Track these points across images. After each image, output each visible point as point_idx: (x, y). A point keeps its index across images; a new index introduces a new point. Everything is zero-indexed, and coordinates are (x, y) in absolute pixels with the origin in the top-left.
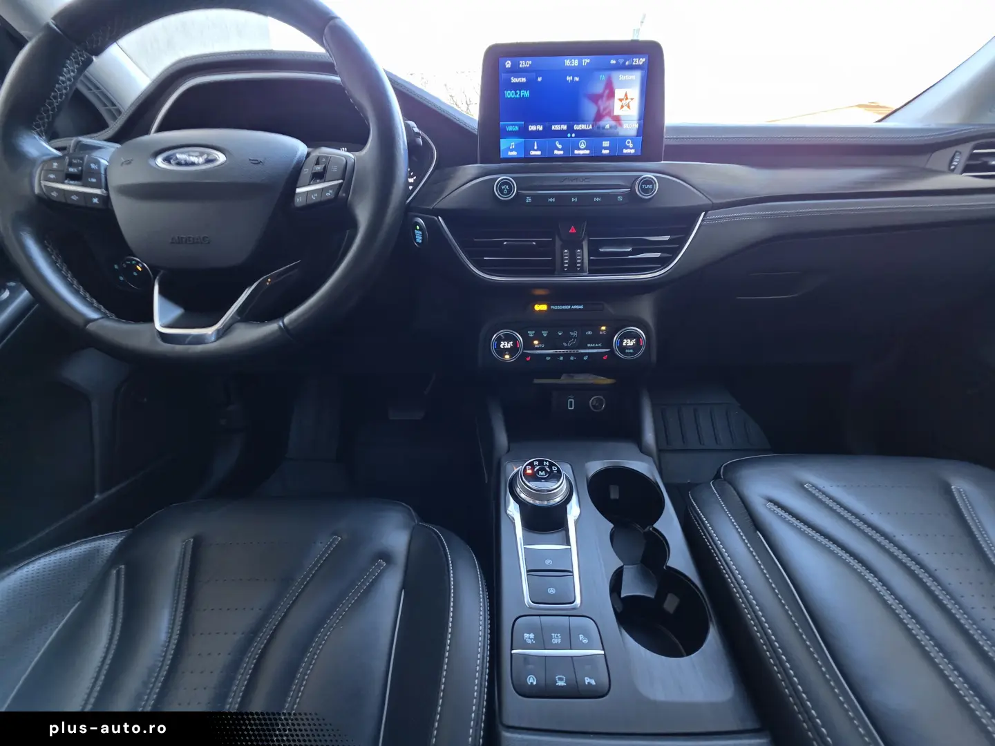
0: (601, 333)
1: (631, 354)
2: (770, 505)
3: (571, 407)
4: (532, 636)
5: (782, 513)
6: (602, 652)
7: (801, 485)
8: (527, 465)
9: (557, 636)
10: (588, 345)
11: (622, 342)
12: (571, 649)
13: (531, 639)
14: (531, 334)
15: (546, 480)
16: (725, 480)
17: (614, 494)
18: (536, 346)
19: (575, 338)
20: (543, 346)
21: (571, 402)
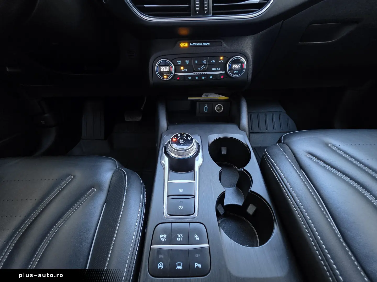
0: (220, 61)
1: (238, 74)
2: (309, 156)
3: (206, 110)
4: (165, 236)
5: (316, 160)
6: (208, 245)
7: (326, 145)
8: (174, 136)
9: (180, 236)
10: (213, 69)
11: (232, 66)
12: (188, 244)
13: (164, 238)
14: (179, 62)
15: (183, 144)
16: (284, 143)
17: (224, 151)
18: (182, 70)
19: (205, 64)
20: (186, 70)
21: (206, 108)
